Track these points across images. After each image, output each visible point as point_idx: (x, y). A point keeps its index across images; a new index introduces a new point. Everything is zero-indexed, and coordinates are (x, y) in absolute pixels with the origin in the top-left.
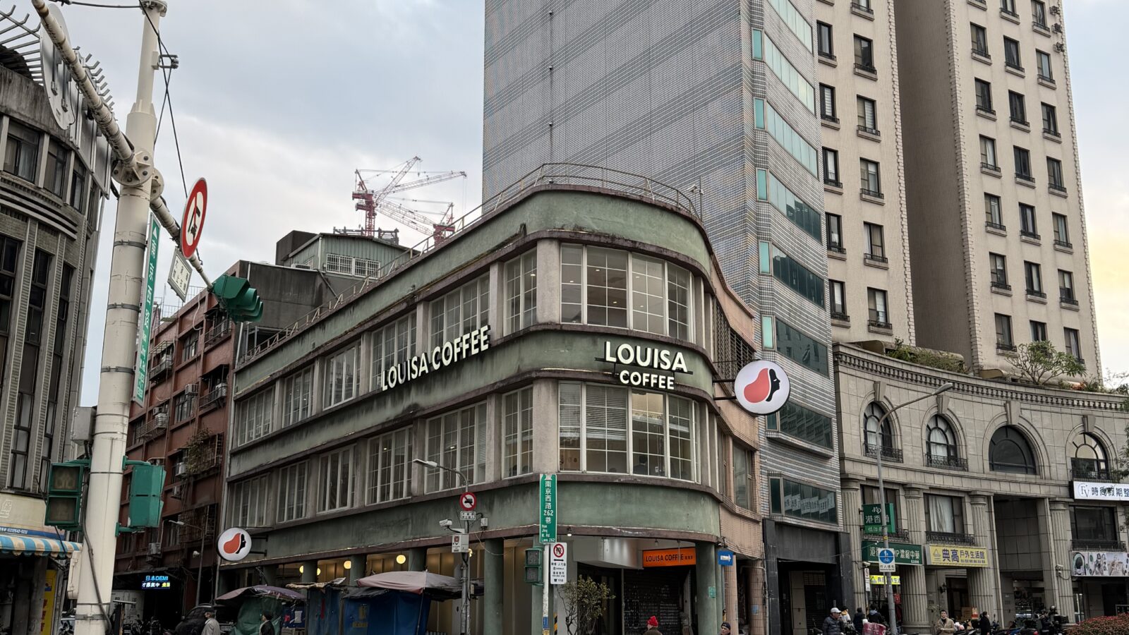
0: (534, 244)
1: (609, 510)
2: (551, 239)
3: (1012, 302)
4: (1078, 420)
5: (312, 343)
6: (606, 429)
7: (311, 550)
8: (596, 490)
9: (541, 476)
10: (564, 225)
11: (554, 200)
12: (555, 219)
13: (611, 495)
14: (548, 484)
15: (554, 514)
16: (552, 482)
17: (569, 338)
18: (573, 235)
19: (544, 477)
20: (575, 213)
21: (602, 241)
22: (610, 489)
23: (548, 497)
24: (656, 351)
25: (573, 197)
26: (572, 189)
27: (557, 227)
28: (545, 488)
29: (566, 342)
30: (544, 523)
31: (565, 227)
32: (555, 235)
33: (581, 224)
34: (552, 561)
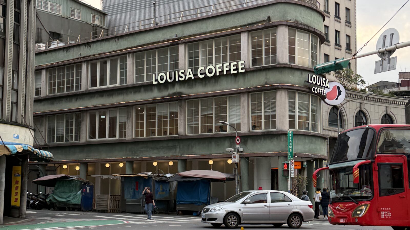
0: (276, 26)
1: (306, 147)
2: (286, 25)
3: (330, 48)
4: (358, 104)
5: (80, 53)
6: (303, 111)
7: (87, 158)
8: (302, 138)
9: (288, 131)
10: (291, 19)
11: (287, 7)
12: (287, 16)
13: (307, 140)
14: (290, 135)
15: (293, 148)
16: (292, 134)
17: (293, 71)
18: (295, 24)
19: (289, 132)
20: (295, 14)
21: (305, 28)
22: (307, 138)
23: (291, 141)
24: (322, 78)
25: (295, 6)
26: (295, 3)
27: (288, 20)
28: (289, 137)
29: (292, 73)
30: (289, 152)
31: (291, 20)
32: (288, 24)
33: (298, 19)
34: (291, 168)
